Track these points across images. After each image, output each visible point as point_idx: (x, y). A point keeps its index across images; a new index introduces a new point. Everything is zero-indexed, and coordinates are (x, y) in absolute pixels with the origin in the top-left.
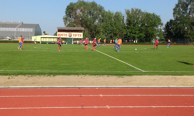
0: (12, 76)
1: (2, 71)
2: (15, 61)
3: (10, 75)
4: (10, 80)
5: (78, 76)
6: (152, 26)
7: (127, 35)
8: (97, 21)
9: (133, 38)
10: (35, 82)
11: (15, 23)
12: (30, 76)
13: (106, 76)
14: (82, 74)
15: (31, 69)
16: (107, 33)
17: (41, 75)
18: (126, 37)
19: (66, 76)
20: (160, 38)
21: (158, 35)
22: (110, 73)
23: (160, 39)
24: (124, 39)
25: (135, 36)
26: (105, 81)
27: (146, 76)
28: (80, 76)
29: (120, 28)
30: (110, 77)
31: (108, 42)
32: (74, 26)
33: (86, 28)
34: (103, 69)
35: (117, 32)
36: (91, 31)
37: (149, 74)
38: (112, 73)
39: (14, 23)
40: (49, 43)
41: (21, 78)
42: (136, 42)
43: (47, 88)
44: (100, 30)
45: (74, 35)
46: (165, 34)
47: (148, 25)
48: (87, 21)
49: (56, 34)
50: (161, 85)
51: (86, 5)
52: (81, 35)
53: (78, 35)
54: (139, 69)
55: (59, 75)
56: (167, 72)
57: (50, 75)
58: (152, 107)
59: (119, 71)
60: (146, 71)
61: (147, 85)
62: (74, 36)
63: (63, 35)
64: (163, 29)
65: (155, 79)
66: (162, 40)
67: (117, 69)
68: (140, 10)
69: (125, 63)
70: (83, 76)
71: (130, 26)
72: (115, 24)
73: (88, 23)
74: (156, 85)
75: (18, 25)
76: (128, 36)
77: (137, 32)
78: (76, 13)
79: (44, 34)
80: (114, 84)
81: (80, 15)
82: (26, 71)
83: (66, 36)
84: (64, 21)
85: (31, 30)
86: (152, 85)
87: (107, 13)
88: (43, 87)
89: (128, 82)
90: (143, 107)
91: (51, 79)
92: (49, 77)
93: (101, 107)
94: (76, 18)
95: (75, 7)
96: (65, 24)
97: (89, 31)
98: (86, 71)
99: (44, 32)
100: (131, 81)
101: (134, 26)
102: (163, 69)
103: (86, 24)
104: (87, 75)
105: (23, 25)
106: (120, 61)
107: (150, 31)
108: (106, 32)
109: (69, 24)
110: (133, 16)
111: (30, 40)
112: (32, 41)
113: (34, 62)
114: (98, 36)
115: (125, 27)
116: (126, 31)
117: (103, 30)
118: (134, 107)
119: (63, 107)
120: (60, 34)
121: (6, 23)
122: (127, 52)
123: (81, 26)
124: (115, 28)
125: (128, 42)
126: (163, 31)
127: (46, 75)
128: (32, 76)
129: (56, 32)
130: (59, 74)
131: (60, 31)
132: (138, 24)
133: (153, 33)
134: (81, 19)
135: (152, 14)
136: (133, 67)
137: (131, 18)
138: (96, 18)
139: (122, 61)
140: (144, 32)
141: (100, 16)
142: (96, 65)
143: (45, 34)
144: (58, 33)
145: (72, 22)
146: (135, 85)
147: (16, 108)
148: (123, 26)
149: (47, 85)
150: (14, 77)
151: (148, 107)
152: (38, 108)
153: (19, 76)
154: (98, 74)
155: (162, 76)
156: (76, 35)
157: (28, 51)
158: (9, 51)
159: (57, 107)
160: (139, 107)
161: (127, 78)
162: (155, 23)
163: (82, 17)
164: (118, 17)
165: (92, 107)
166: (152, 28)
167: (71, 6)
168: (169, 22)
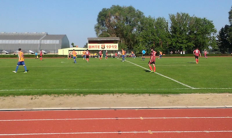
0: (36, 96)
1: (24, 91)
2: (38, 78)
3: (33, 95)
4: (33, 100)
5: (113, 95)
6: (203, 33)
7: (172, 45)
8: (135, 30)
9: (180, 48)
10: (62, 102)
11: (39, 34)
12: (56, 95)
13: (147, 94)
14: (118, 93)
15: (58, 88)
16: (147, 44)
17: (69, 95)
18: (171, 48)
19: (98, 95)
20: (213, 47)
21: (211, 45)
22: (152, 91)
23: (213, 49)
24: (168, 51)
25: (182, 46)
26: (146, 101)
27: (196, 94)
28: (116, 96)
29: (164, 36)
30: (152, 96)
31: (149, 54)
32: (108, 36)
33: (122, 38)
34: (143, 87)
35: (160, 41)
36: (128, 41)
37: (201, 92)
38: (154, 91)
39: (37, 34)
40: (78, 57)
41: (45, 99)
42: (184, 53)
43: (77, 110)
44: (139, 40)
45: (107, 46)
46: (220, 43)
47: (198, 33)
48: (123, 30)
49: (86, 46)
50: (216, 105)
51: (122, 11)
52: (116, 46)
53: (113, 46)
54: (187, 86)
55: (90, 95)
56: (223, 90)
57: (79, 95)
58: (205, 131)
59: (162, 88)
60: (197, 89)
61: (198, 105)
62: (108, 48)
63: (95, 47)
64: (217, 37)
65: (208, 97)
66: (216, 50)
67: (161, 86)
68: (187, 15)
69: (170, 79)
70: (119, 95)
71: (176, 34)
72: (157, 32)
73: (125, 32)
74: (209, 105)
75: (42, 37)
76: (174, 47)
77: (184, 41)
78: (110, 21)
79: (72, 46)
80: (157, 104)
81: (115, 22)
82: (51, 91)
83: (98, 48)
84: (96, 31)
85: (57, 42)
86: (205, 105)
87: (147, 19)
88: (72, 109)
89: (175, 102)
90: (194, 132)
91: (81, 98)
92: (78, 96)
93: (141, 132)
94: (110, 27)
95: (109, 14)
96: (97, 34)
97: (125, 41)
98: (122, 89)
99: (73, 44)
100: (178, 100)
101: (180, 34)
102: (218, 85)
103: (122, 33)
104: (124, 94)
105: (48, 37)
106: (164, 76)
107: (201, 40)
108: (146, 42)
109: (102, 34)
110: (179, 22)
111: (56, 54)
112: (59, 55)
113: (61, 80)
114: (136, 48)
115: (169, 35)
116: (171, 40)
117: (143, 40)
118: (182, 132)
119: (96, 133)
120: (90, 46)
121: (29, 35)
122: (173, 65)
123: (116, 36)
124: (157, 37)
125: (174, 53)
126: (217, 39)
127: (76, 94)
128: (59, 96)
129: (87, 44)
130: (91, 93)
131: (91, 42)
132: (185, 31)
133: (204, 43)
134: (115, 27)
135: (203, 20)
136: (180, 83)
137: (176, 24)
138: (134, 26)
139: (166, 77)
140: (193, 41)
141: (139, 23)
142: (135, 81)
143: (74, 47)
144: (89, 45)
145: (105, 31)
146: (183, 106)
147: (41, 134)
148: (167, 34)
149: (77, 106)
150: (37, 97)
151: (200, 131)
152: (66, 133)
153: (44, 96)
154: (137, 93)
155: (216, 94)
156: (111, 46)
157: (54, 66)
158: (32, 67)
159: (89, 133)
160: (188, 132)
161: (173, 97)
162: (207, 30)
163: (117, 25)
164: (160, 24)
165: (131, 132)
166: (203, 35)
167: (104, 12)
168: (224, 28)
